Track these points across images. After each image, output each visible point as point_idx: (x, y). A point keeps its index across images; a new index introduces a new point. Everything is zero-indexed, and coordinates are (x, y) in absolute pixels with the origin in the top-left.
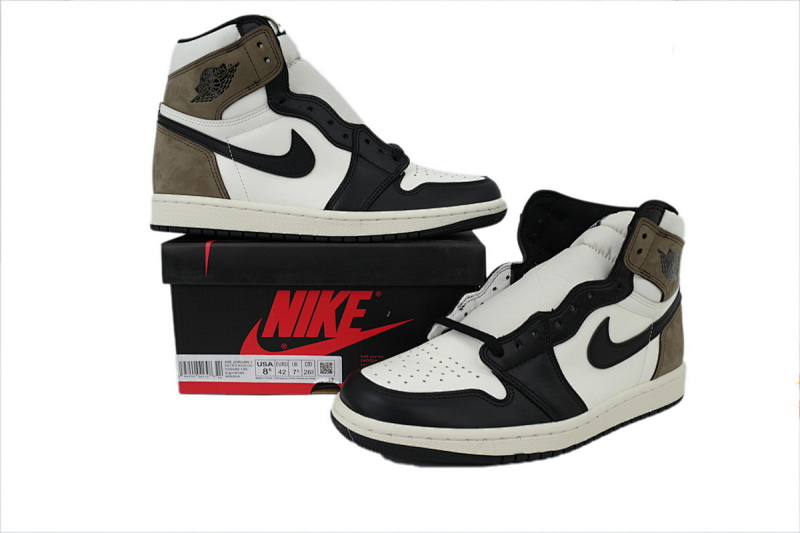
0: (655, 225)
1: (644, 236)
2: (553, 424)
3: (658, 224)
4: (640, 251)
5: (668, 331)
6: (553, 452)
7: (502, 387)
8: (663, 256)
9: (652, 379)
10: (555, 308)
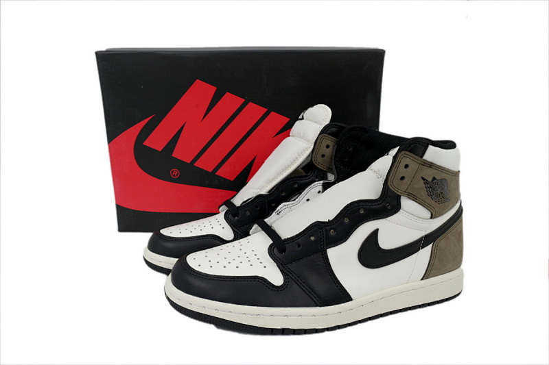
0: (419, 158)
1: (406, 166)
2: (318, 308)
3: (422, 157)
4: (403, 178)
5: (441, 242)
6: (317, 330)
7: (282, 276)
8: (426, 182)
9: (422, 279)
10: (331, 219)
